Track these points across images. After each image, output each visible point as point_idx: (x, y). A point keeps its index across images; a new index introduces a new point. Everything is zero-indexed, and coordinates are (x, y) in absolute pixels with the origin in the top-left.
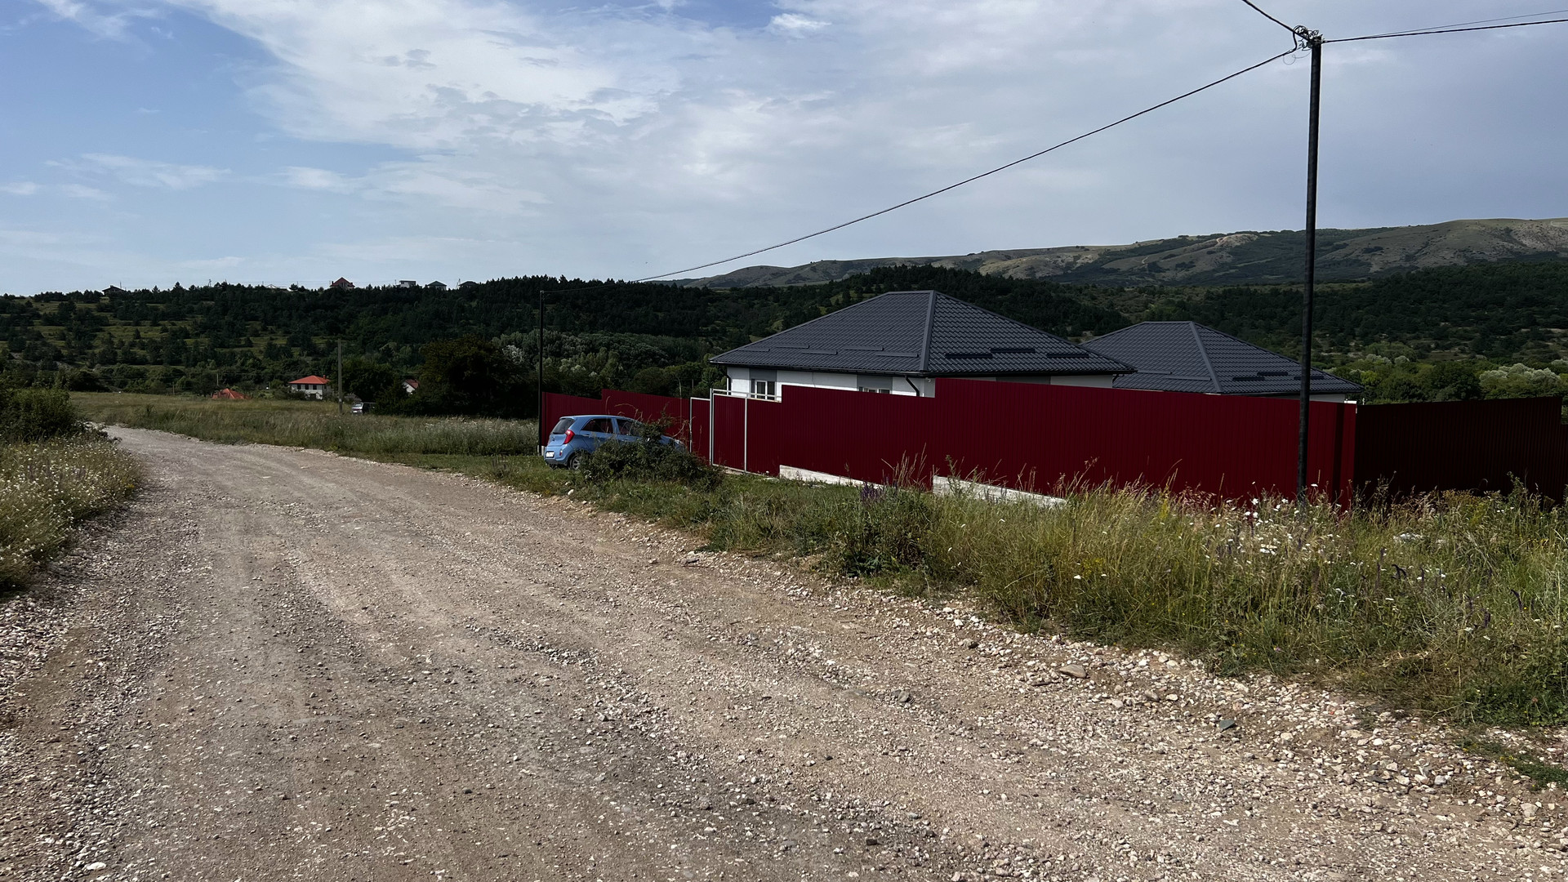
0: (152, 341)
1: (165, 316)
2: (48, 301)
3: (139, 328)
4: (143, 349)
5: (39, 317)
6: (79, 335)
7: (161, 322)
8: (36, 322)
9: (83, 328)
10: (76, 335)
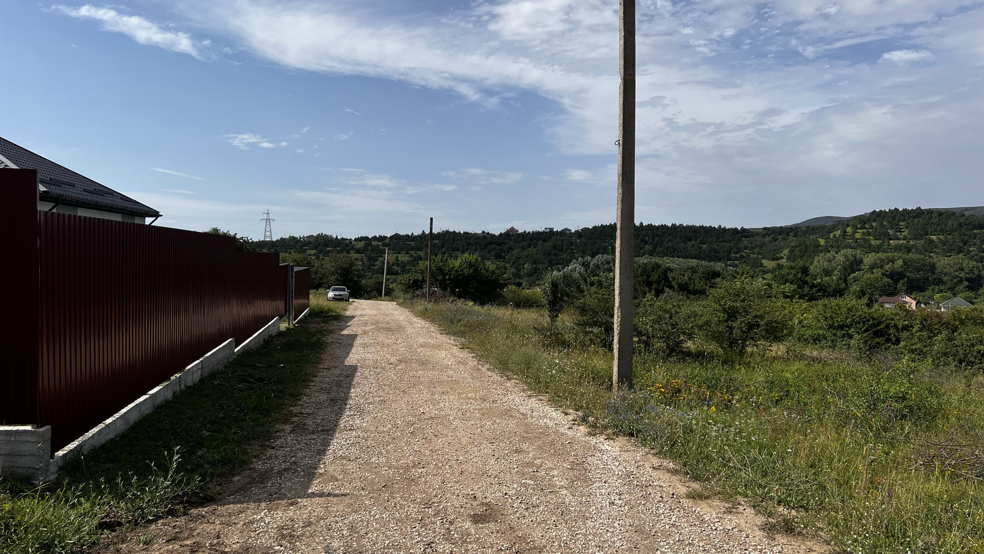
0: (403, 262)
1: (413, 249)
2: (361, 241)
3: (399, 255)
4: (398, 267)
5: (354, 249)
6: (370, 258)
7: (410, 252)
8: (352, 252)
9: (372, 255)
10: (368, 259)
